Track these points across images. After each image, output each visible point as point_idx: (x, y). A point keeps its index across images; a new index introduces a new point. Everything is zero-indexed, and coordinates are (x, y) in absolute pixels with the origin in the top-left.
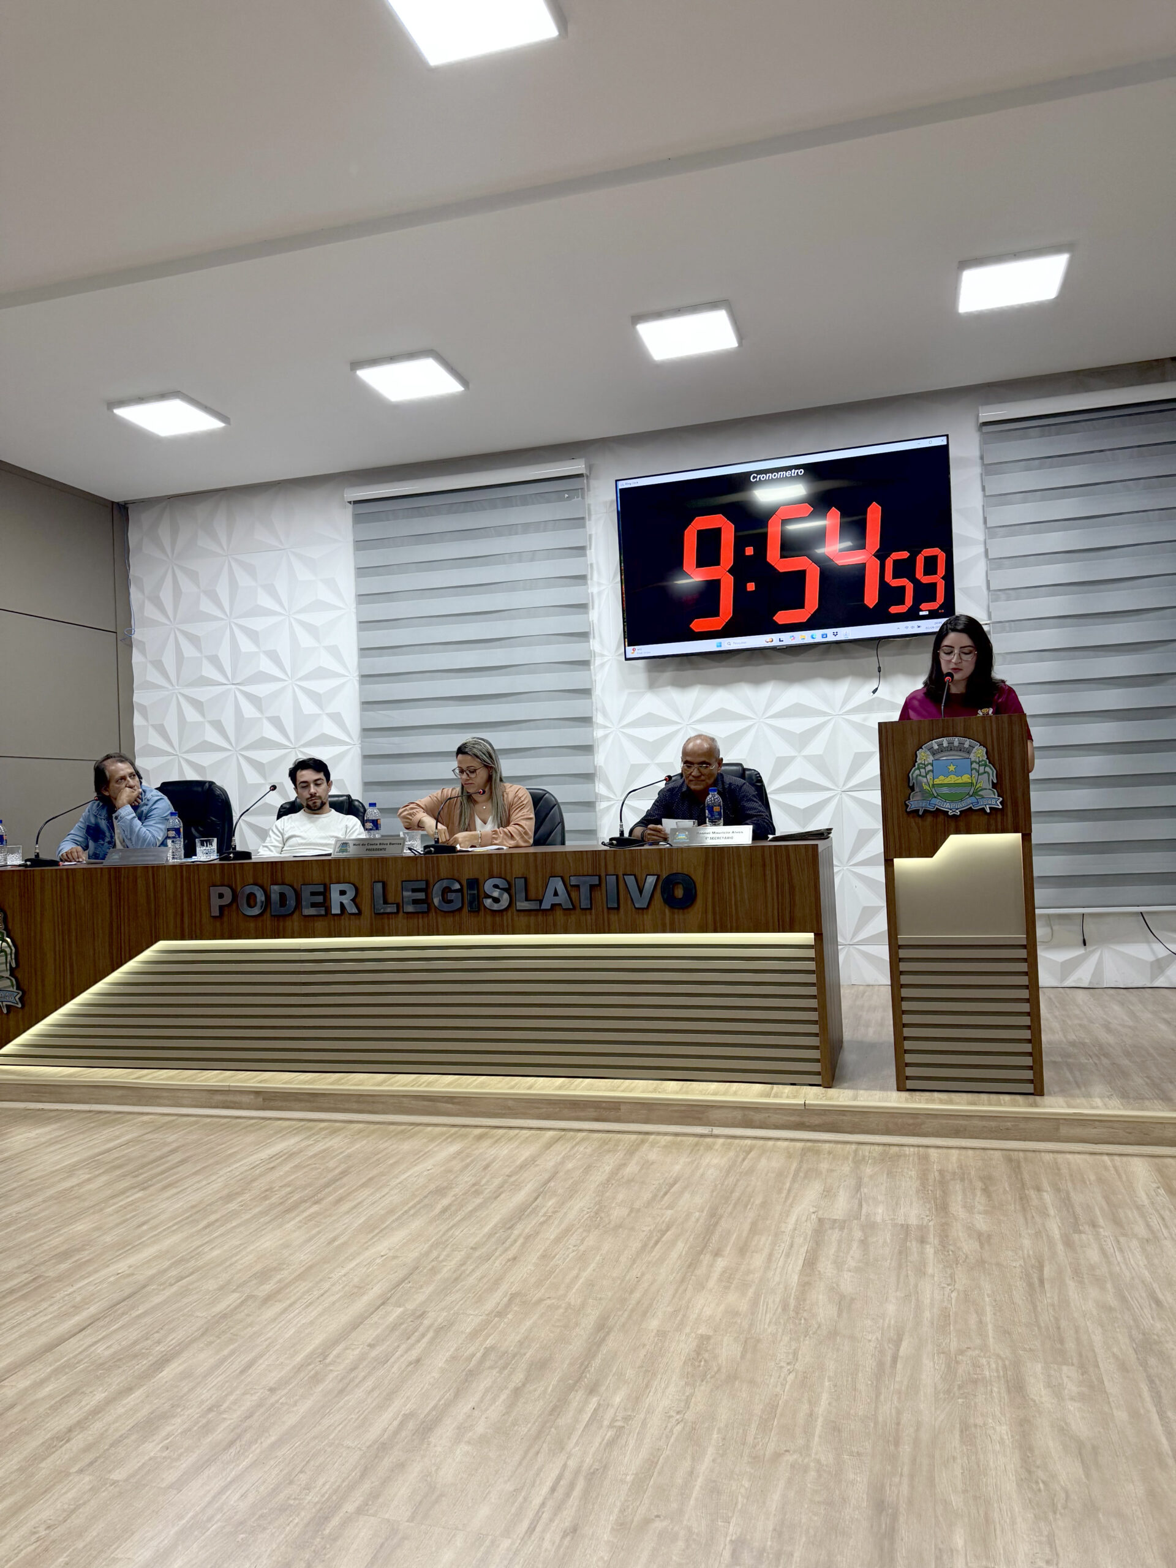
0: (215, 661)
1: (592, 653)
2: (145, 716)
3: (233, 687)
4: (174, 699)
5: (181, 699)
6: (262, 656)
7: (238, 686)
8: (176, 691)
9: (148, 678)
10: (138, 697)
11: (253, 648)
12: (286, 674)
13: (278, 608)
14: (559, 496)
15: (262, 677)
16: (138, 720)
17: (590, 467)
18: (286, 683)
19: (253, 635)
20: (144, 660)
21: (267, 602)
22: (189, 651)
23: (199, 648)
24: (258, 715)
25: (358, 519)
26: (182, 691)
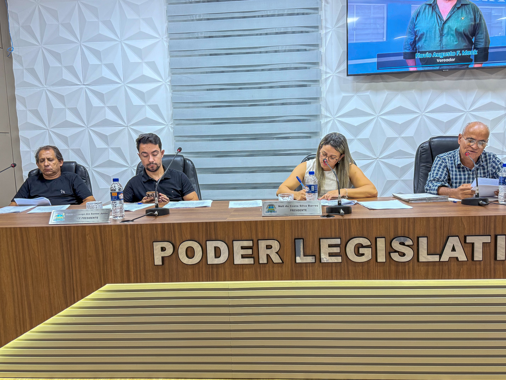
0: (71, 70)
2: (24, 104)
3: (84, 86)
4: (44, 94)
5: (49, 95)
6: (103, 67)
7: (87, 86)
8: (45, 89)
9: (25, 80)
10: (18, 92)
11: (96, 62)
12: (120, 79)
13: (113, 36)
15: (103, 81)
16: (19, 106)
18: (119, 85)
19: (97, 53)
20: (21, 68)
21: (105, 32)
22: (53, 62)
23: (60, 61)
24: (102, 105)
26: (49, 88)
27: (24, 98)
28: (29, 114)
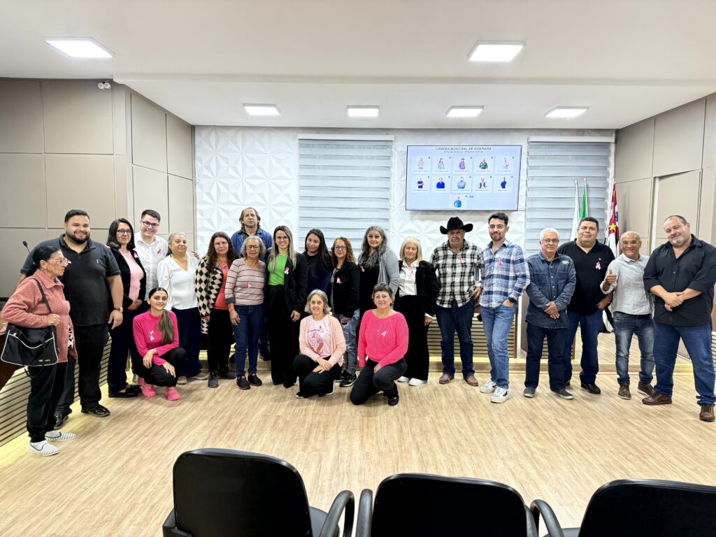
0: (235, 195)
1: (390, 206)
2: (202, 215)
4: (216, 209)
5: (220, 210)
6: (257, 195)
9: (204, 199)
11: (252, 191)
12: (267, 203)
13: (264, 177)
14: (383, 147)
16: (199, 216)
17: (395, 137)
18: (265, 206)
19: (253, 186)
21: (259, 174)
22: (223, 190)
23: (227, 189)
25: (301, 146)
26: (219, 206)
27: (202, 212)
28: (205, 221)
